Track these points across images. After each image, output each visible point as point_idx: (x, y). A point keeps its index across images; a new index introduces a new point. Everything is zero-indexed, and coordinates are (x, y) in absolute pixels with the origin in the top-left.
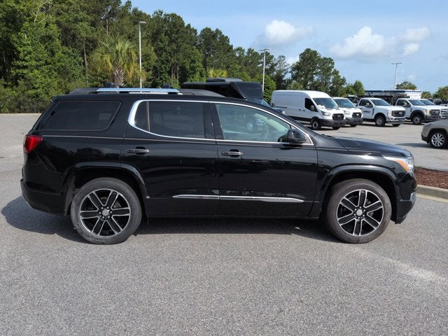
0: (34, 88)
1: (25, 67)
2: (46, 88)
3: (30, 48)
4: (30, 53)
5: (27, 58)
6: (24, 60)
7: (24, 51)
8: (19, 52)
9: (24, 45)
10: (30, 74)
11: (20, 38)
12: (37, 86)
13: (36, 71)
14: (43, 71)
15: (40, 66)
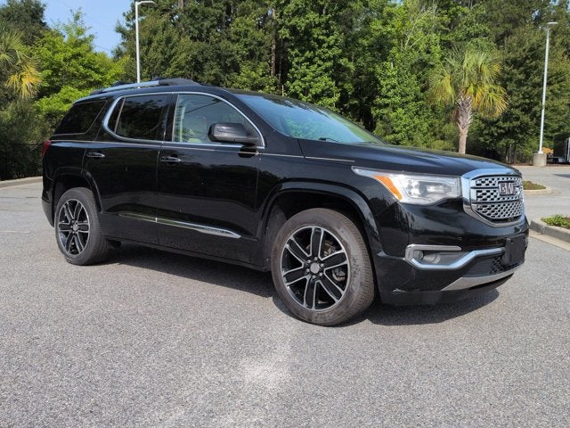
0: (394, 132)
1: (386, 106)
2: (410, 132)
3: (395, 81)
4: (394, 87)
5: (389, 94)
6: (386, 97)
7: (387, 85)
8: (382, 87)
9: (389, 77)
10: (393, 115)
11: (384, 68)
12: (397, 129)
13: (400, 110)
14: (409, 110)
15: (407, 103)
